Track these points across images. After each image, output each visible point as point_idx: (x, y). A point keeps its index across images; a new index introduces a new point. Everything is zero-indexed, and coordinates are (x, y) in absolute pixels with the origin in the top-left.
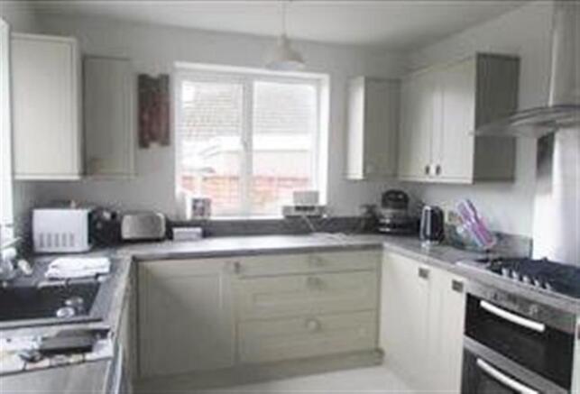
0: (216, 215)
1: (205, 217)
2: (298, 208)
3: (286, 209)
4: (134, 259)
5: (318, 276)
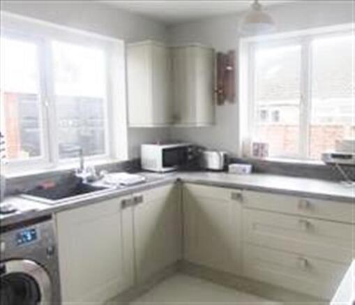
0: (272, 156)
1: (258, 158)
2: (334, 156)
3: (325, 155)
4: (179, 180)
5: (309, 220)
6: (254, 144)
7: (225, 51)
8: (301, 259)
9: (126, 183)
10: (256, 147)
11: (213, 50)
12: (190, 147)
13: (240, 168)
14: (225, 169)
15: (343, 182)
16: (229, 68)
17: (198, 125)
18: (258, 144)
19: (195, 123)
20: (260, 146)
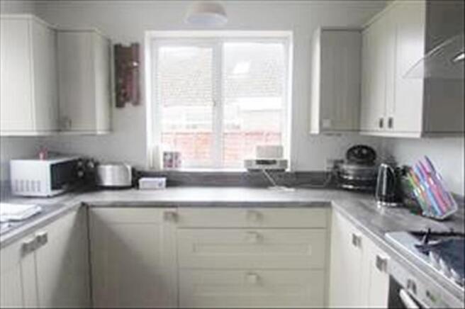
2: (259, 162)
3: (248, 162)
4: (83, 204)
5: (259, 231)
6: (165, 154)
7: (127, 44)
8: (250, 274)
9: (19, 217)
10: (168, 157)
11: (109, 41)
12: (80, 160)
13: (155, 182)
14: (135, 185)
15: (271, 188)
16: (135, 64)
17: (99, 133)
18: (171, 154)
19: (95, 130)
20: (174, 156)
